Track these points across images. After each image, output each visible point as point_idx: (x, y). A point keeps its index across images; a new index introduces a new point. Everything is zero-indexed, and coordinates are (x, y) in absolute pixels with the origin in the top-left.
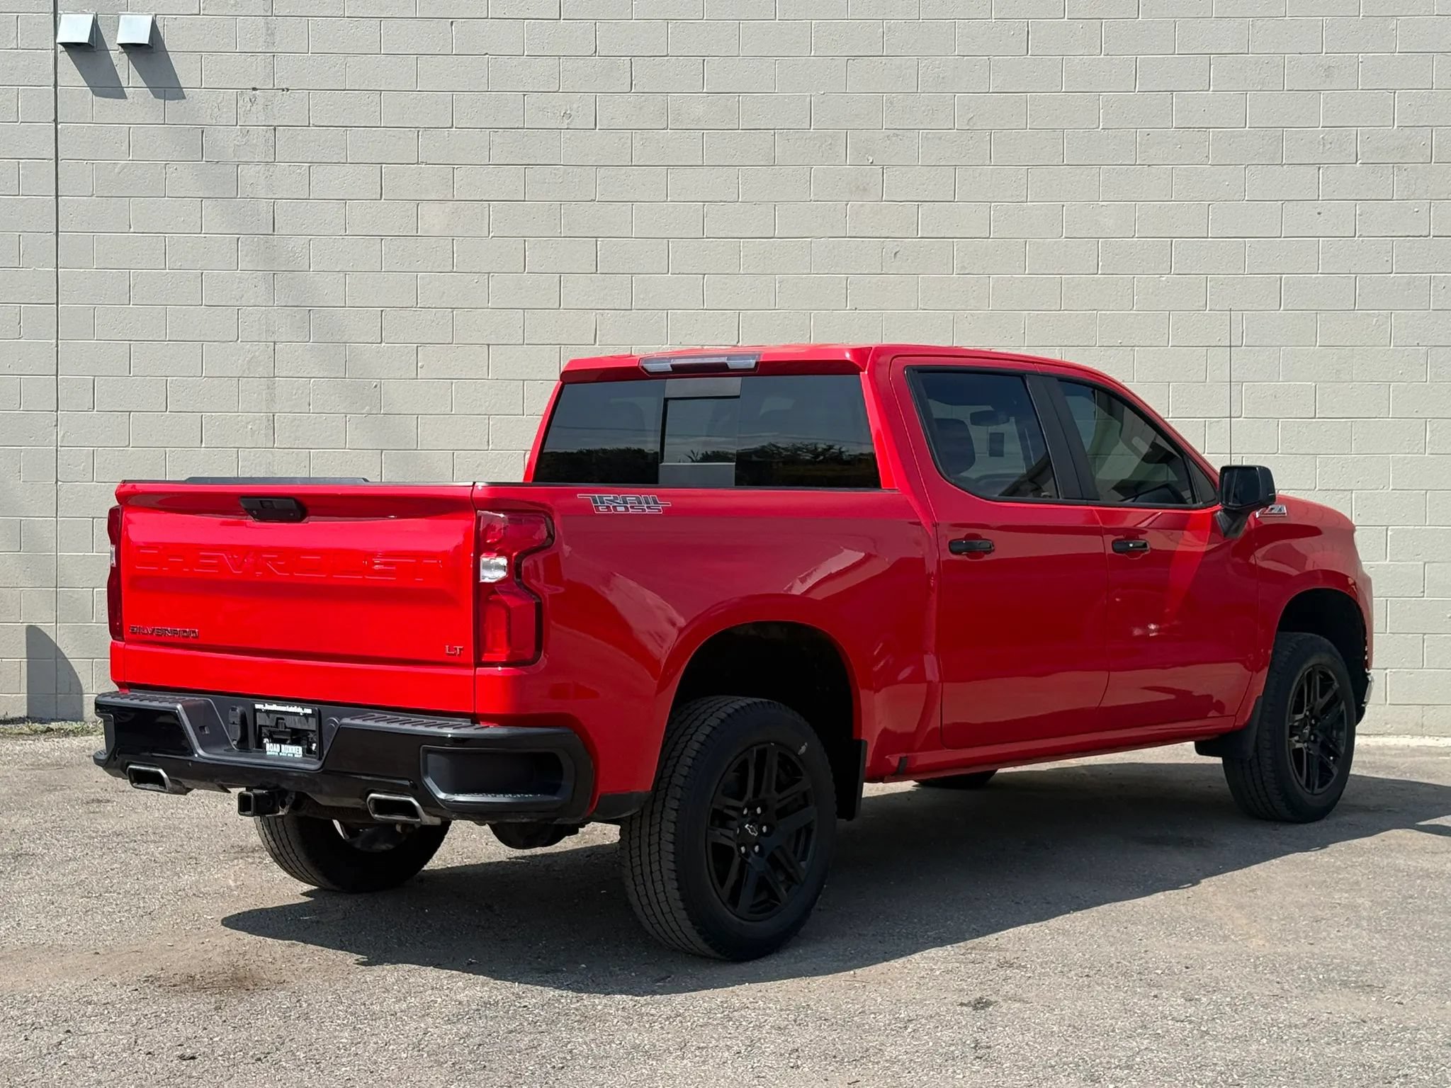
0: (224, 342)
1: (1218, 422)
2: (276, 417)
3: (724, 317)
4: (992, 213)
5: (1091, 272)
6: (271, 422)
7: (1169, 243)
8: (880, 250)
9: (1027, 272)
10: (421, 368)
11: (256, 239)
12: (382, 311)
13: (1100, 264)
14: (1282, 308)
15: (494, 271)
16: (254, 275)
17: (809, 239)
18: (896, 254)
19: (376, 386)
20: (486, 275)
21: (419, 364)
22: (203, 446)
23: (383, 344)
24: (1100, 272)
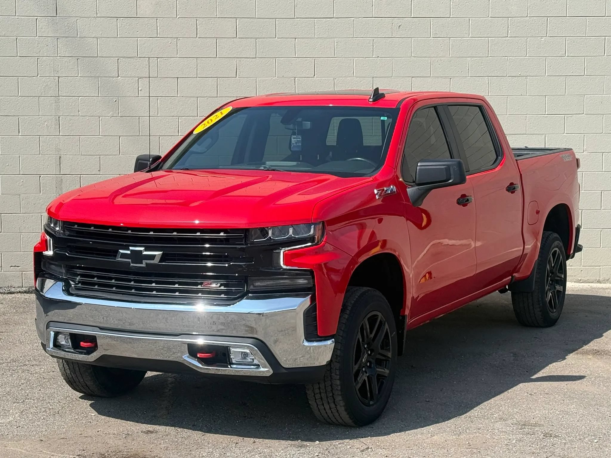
0: (31, 77)
1: (571, 116)
2: (60, 119)
3: (307, 62)
4: (451, 3)
5: (505, 36)
6: (58, 121)
7: (546, 19)
8: (391, 24)
9: (470, 36)
10: (141, 91)
11: (46, 19)
12: (118, 59)
13: (509, 31)
14: (605, 55)
15: (180, 37)
16: (46, 40)
17: (353, 19)
18: (399, 26)
19: (116, 101)
20: (176, 40)
21: (139, 90)
22: (20, 134)
23: (119, 78)
24: (509, 36)
